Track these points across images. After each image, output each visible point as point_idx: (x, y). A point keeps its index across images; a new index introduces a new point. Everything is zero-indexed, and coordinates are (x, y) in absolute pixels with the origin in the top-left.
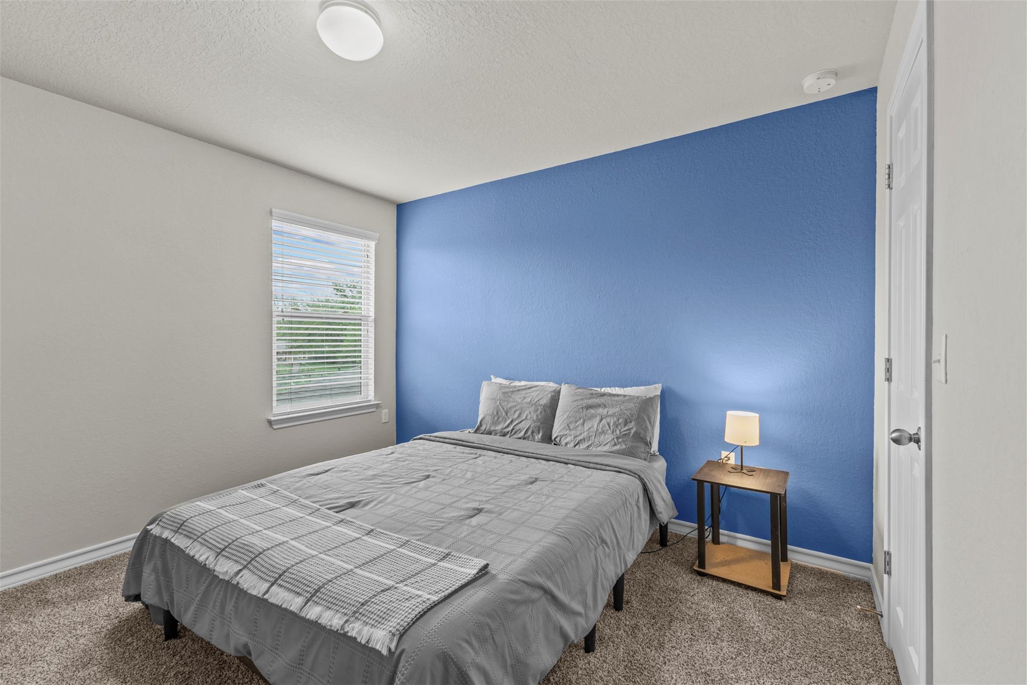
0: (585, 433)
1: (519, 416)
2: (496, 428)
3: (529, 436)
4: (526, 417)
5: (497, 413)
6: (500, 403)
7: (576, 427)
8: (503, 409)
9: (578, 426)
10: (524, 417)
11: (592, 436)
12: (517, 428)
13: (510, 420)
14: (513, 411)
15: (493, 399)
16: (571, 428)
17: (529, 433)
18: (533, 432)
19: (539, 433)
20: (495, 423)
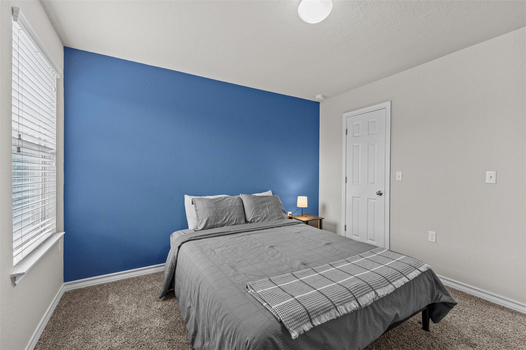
0: (265, 214)
1: (229, 214)
2: (218, 223)
3: (238, 222)
4: (233, 213)
5: (216, 215)
6: (216, 209)
7: (260, 213)
8: (219, 212)
9: (261, 212)
10: (232, 214)
11: (269, 215)
12: (230, 220)
13: (225, 217)
14: (225, 212)
15: (210, 207)
16: (258, 213)
17: (238, 221)
18: (239, 220)
19: (242, 220)
20: (217, 220)
